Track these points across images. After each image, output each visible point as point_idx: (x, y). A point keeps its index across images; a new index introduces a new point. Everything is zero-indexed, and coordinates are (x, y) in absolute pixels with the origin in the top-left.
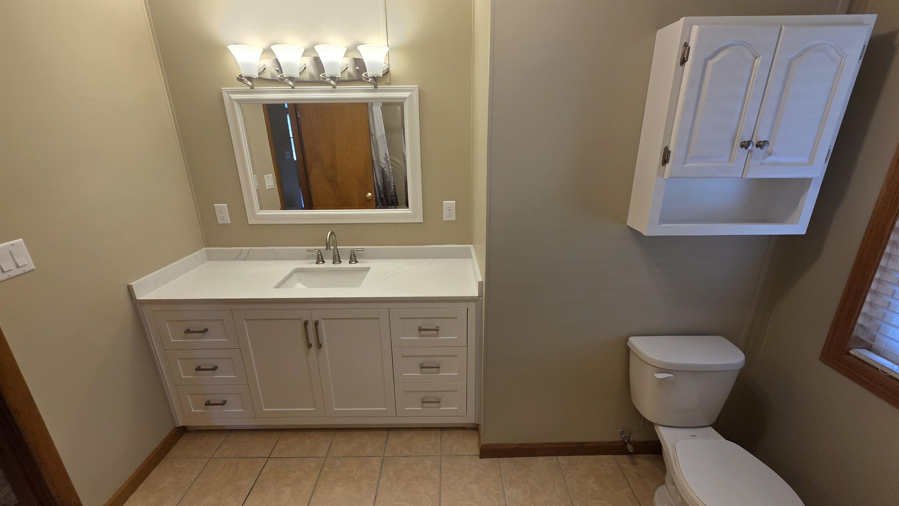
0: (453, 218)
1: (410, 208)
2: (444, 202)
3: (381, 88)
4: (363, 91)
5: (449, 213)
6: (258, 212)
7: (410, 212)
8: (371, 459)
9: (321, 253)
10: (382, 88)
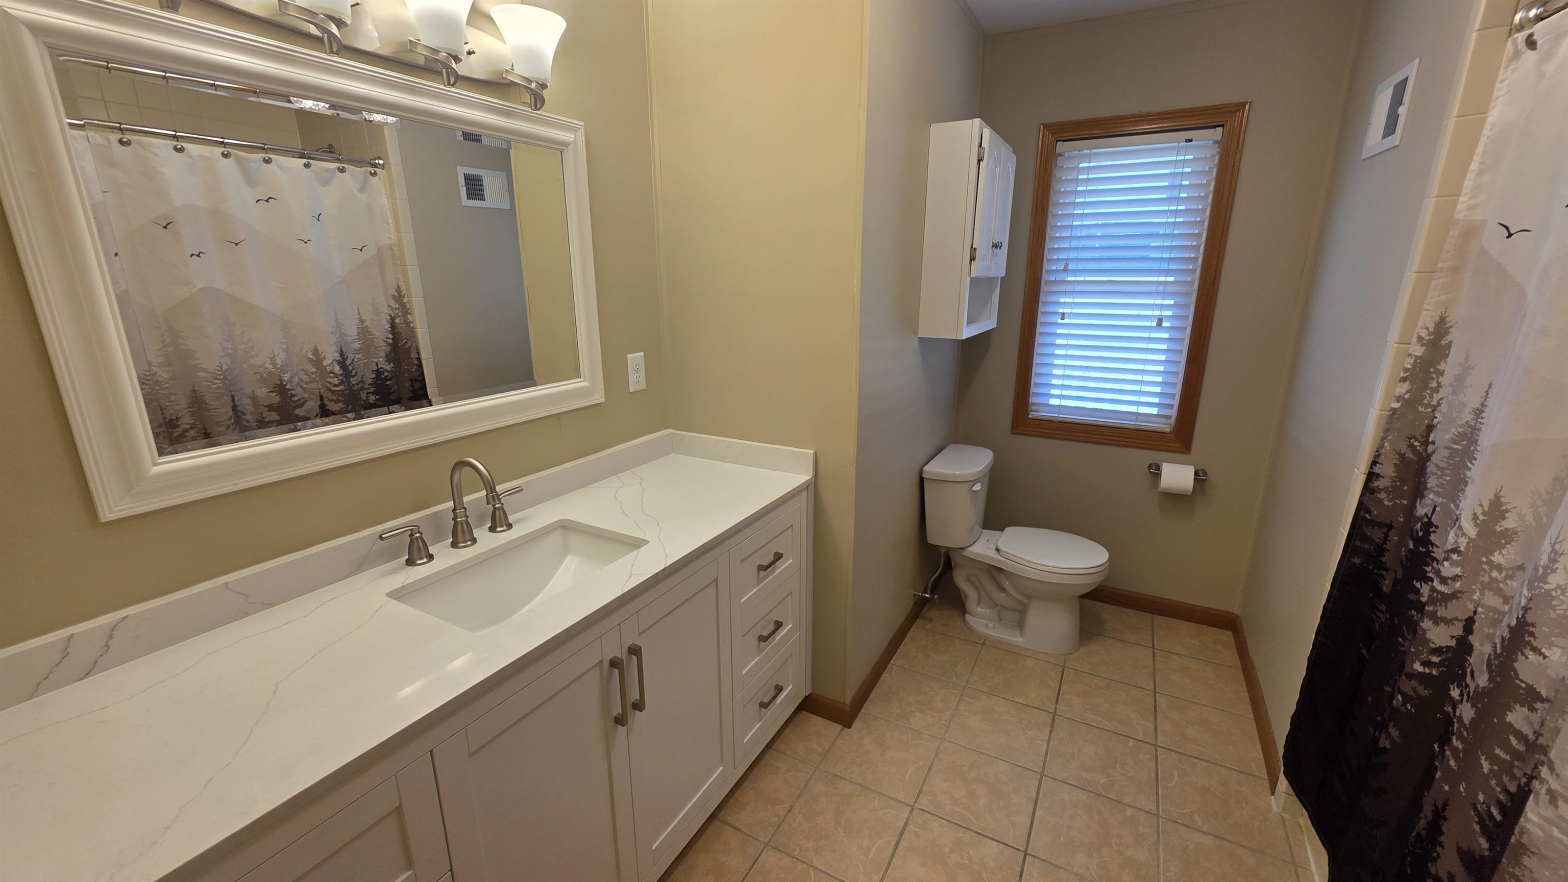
0: (643, 386)
1: (584, 377)
2: (628, 355)
3: (521, 112)
4: (491, 109)
5: (638, 375)
6: (155, 464)
7: (586, 384)
8: (760, 865)
9: (421, 533)
10: (523, 110)
